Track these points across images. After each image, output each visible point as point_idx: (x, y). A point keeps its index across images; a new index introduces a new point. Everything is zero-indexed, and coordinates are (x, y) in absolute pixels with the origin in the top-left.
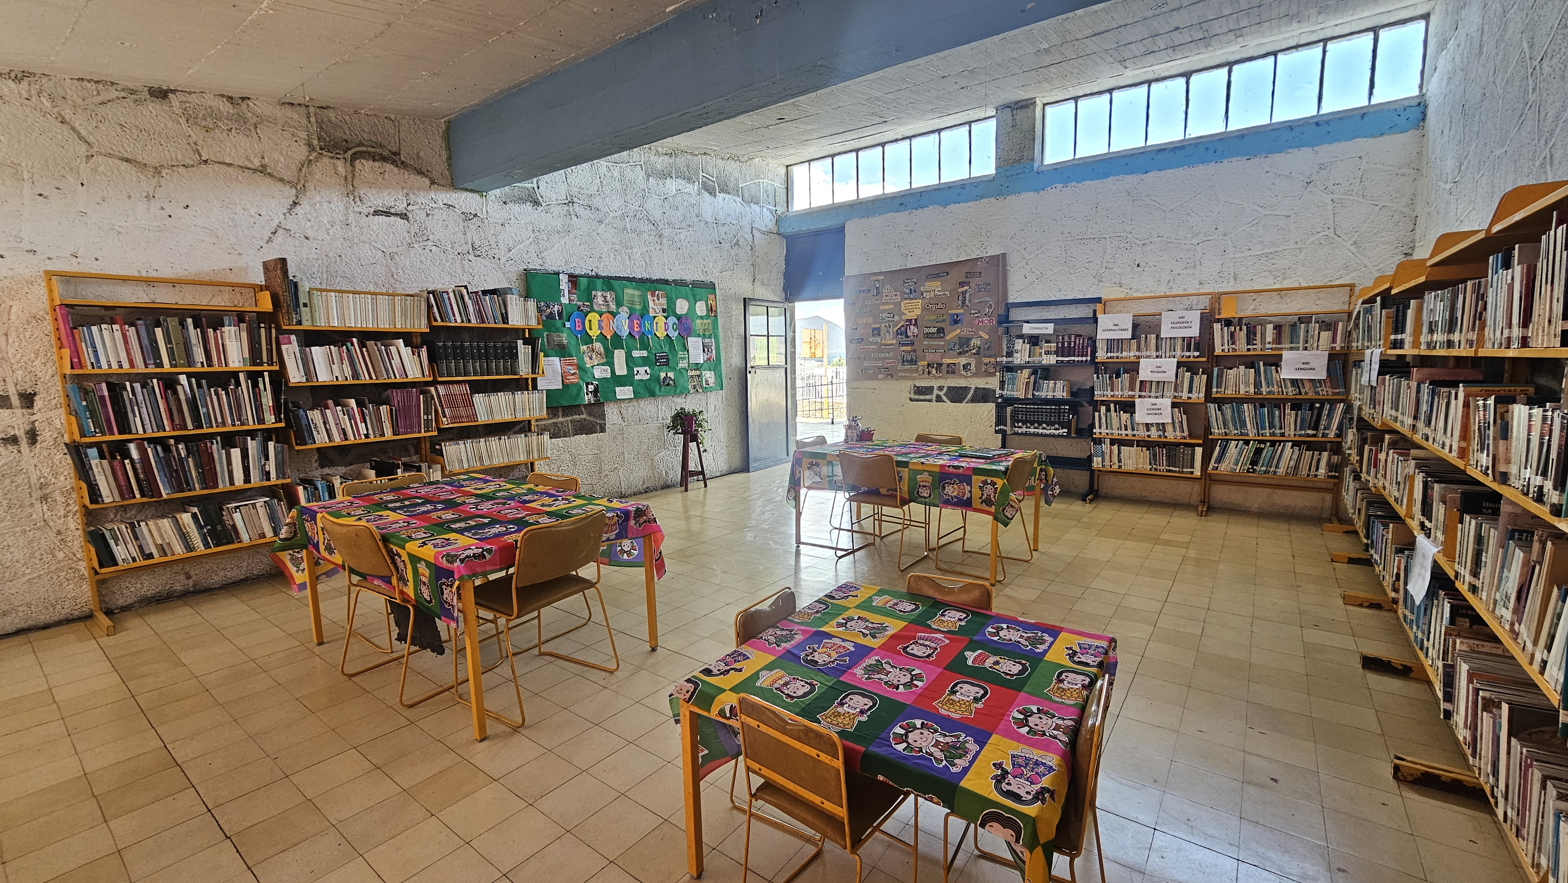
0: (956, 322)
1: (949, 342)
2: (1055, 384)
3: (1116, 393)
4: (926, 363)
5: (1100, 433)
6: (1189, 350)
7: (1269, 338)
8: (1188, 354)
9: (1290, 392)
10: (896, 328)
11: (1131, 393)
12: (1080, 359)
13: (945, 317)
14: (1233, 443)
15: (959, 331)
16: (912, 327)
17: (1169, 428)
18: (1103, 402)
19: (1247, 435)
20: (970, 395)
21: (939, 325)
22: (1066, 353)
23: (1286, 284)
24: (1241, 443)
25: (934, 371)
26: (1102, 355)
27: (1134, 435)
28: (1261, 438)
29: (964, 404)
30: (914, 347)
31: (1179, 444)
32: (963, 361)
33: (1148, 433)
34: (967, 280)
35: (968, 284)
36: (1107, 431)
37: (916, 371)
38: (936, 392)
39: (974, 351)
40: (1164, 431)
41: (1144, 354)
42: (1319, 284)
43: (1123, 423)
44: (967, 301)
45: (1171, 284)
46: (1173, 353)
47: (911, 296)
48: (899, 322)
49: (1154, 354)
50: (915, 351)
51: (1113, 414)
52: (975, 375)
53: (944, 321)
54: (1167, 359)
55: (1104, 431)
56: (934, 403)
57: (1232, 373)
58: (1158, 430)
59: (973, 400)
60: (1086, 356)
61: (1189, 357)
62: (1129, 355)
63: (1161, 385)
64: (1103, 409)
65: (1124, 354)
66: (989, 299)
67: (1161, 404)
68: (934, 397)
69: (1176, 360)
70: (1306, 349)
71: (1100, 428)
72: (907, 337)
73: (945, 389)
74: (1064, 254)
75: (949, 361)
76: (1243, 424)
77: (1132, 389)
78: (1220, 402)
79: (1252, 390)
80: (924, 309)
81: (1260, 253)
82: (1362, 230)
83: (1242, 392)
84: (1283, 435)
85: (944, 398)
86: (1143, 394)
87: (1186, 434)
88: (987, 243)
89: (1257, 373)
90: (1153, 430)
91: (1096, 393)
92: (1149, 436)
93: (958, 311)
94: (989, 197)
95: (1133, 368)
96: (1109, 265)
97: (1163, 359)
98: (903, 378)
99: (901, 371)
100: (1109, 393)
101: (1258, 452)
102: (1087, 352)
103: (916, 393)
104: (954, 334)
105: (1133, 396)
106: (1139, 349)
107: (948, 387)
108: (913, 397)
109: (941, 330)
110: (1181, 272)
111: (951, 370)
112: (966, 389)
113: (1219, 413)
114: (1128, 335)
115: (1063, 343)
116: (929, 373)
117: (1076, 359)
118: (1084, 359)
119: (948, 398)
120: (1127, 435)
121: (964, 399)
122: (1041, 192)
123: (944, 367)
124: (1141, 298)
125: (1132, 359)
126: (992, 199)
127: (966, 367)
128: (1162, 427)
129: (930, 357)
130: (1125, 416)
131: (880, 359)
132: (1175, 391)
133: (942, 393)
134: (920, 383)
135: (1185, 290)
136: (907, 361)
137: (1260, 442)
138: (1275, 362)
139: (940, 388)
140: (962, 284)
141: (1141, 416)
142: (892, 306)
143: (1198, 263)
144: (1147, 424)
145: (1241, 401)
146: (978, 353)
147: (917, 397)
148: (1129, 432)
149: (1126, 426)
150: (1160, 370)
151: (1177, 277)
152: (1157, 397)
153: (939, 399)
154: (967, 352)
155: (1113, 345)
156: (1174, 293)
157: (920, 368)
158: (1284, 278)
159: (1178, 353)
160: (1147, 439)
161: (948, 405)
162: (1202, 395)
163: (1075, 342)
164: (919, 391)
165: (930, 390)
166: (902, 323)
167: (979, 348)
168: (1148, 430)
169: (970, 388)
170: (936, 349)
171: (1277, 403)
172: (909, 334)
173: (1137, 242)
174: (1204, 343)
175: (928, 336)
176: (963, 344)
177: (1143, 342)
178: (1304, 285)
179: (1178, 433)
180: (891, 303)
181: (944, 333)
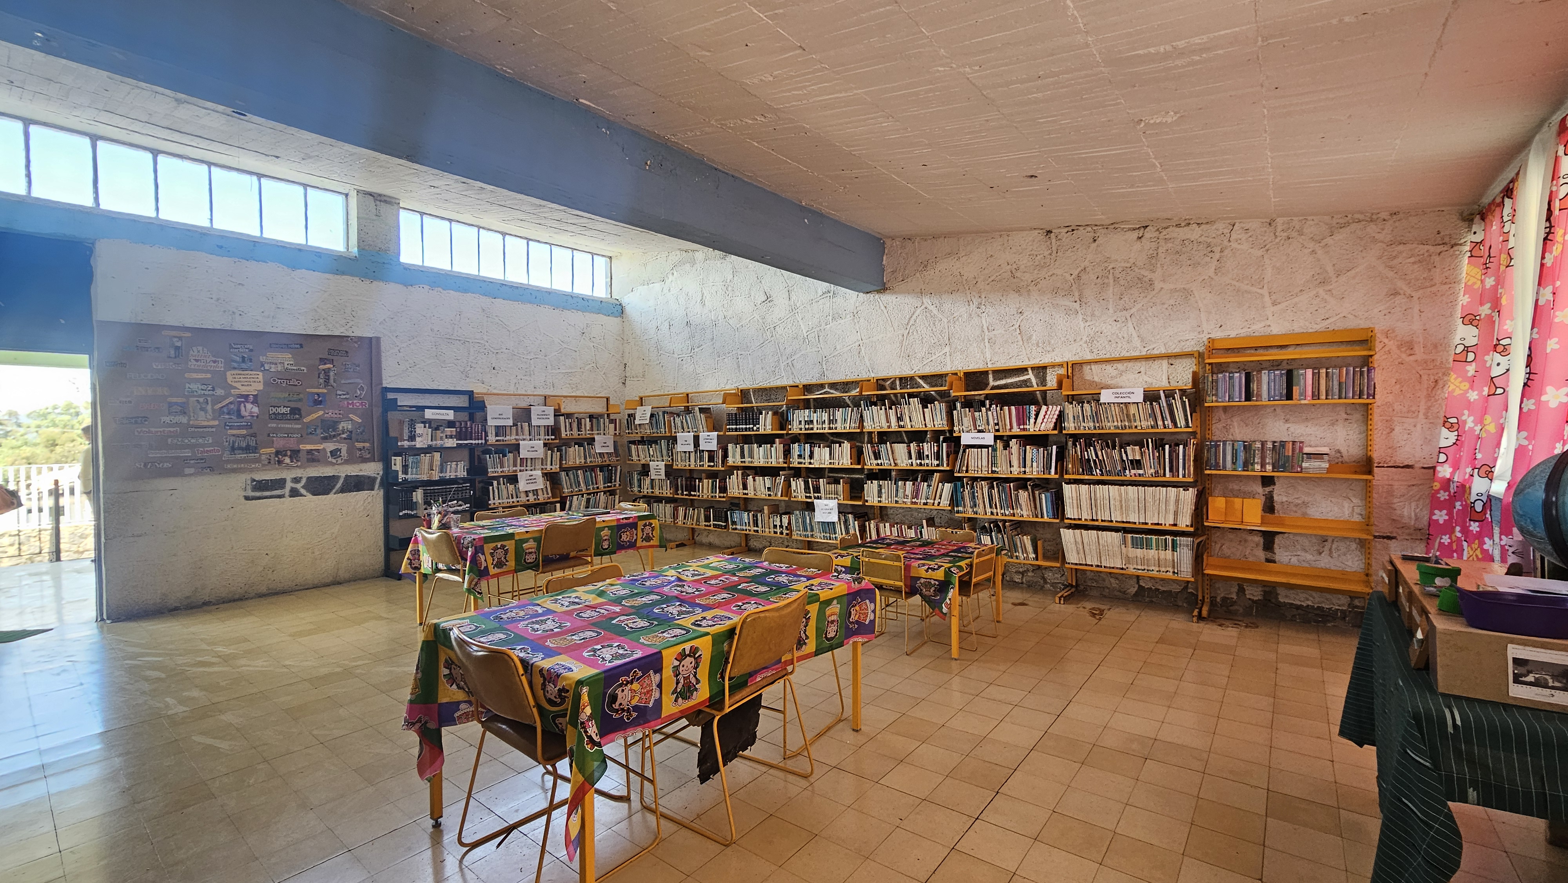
0: (317, 403)
1: (307, 425)
2: (457, 465)
3: (504, 469)
4: (273, 450)
5: (494, 504)
6: (548, 435)
7: (588, 428)
8: (547, 437)
9: (599, 461)
10: (220, 405)
11: (514, 469)
12: (477, 442)
13: (301, 396)
14: (575, 497)
15: (321, 413)
16: (249, 406)
17: (540, 492)
18: (494, 478)
19: (582, 491)
20: (339, 485)
21: (293, 405)
22: (463, 437)
23: (578, 394)
24: (580, 496)
25: (287, 460)
26: (492, 439)
27: (518, 502)
28: (588, 492)
29: (331, 496)
30: (251, 431)
31: (547, 503)
32: (330, 446)
33: (527, 498)
34: (330, 357)
35: (332, 362)
36: (500, 501)
37: (257, 460)
38: (289, 485)
39: (344, 436)
40: (538, 495)
41: (521, 437)
42: (592, 395)
43: (510, 493)
44: (332, 381)
45: (517, 385)
46: (539, 437)
47: (244, 366)
48: (225, 398)
49: (528, 437)
50: (254, 435)
51: (503, 487)
52: (347, 462)
53: (300, 400)
54: (536, 441)
55: (497, 501)
56: (288, 500)
57: (572, 449)
58: (534, 495)
59: (342, 490)
60: (481, 439)
61: (548, 439)
62: (511, 438)
63: (533, 460)
64: (495, 483)
65: (508, 438)
66: (358, 381)
67: (536, 475)
68: (287, 491)
69: (542, 442)
70: (604, 434)
71: (494, 499)
72: (240, 416)
73: (304, 481)
74: (434, 349)
75: (309, 447)
76: (579, 485)
77: (515, 465)
78: (567, 470)
79: (583, 461)
80: (266, 384)
81: (564, 371)
82: (606, 366)
83: (577, 463)
84: (598, 488)
85: (303, 491)
86: (522, 468)
87: (550, 495)
88: (351, 323)
89: (584, 449)
90: (531, 495)
91: (489, 470)
92: (528, 500)
93: (320, 391)
94: (352, 275)
95: (516, 448)
96: (473, 365)
97: (533, 442)
98: (234, 471)
99: (228, 462)
100: (500, 470)
101: (588, 500)
102: (482, 436)
103: (255, 489)
104: (315, 416)
105: (516, 471)
106: (517, 434)
107: (308, 478)
108: (251, 494)
109: (296, 412)
110: (523, 378)
111: (313, 458)
112: (334, 479)
113: (567, 478)
114: (510, 422)
115: (461, 428)
116: (280, 462)
117: (473, 442)
118: (480, 442)
119: (308, 491)
120: (513, 502)
121: (331, 490)
122: (410, 287)
123: (302, 455)
124: (498, 395)
125: (514, 442)
126: (357, 279)
127: (334, 453)
128: (535, 492)
129: (279, 443)
130: (511, 487)
131: (188, 446)
132: (542, 465)
133: (298, 486)
134: (259, 477)
135: (526, 391)
136: (240, 448)
137: (589, 494)
138: (591, 441)
139: (296, 480)
140: (323, 361)
141: (523, 485)
142: (209, 376)
143: (532, 373)
144: (526, 491)
145: (577, 468)
146: (349, 438)
147: (258, 494)
148: (515, 500)
149: (512, 495)
150: (533, 449)
151: (520, 381)
152: (531, 470)
153: (294, 493)
154: (334, 436)
155: (500, 430)
156: (519, 392)
157: (263, 457)
158: (577, 390)
159: (542, 437)
160: (527, 503)
161: (309, 500)
162: (558, 466)
163: (472, 428)
164: (261, 486)
165: (281, 483)
166: (231, 399)
167: (351, 432)
168: (527, 496)
169: (338, 477)
170: (289, 433)
171: (592, 469)
172: (243, 413)
173: (492, 350)
174: (554, 430)
175: (276, 417)
176: (329, 429)
177: (520, 428)
178: (586, 395)
179: (546, 496)
180: (207, 372)
181: (300, 414)
